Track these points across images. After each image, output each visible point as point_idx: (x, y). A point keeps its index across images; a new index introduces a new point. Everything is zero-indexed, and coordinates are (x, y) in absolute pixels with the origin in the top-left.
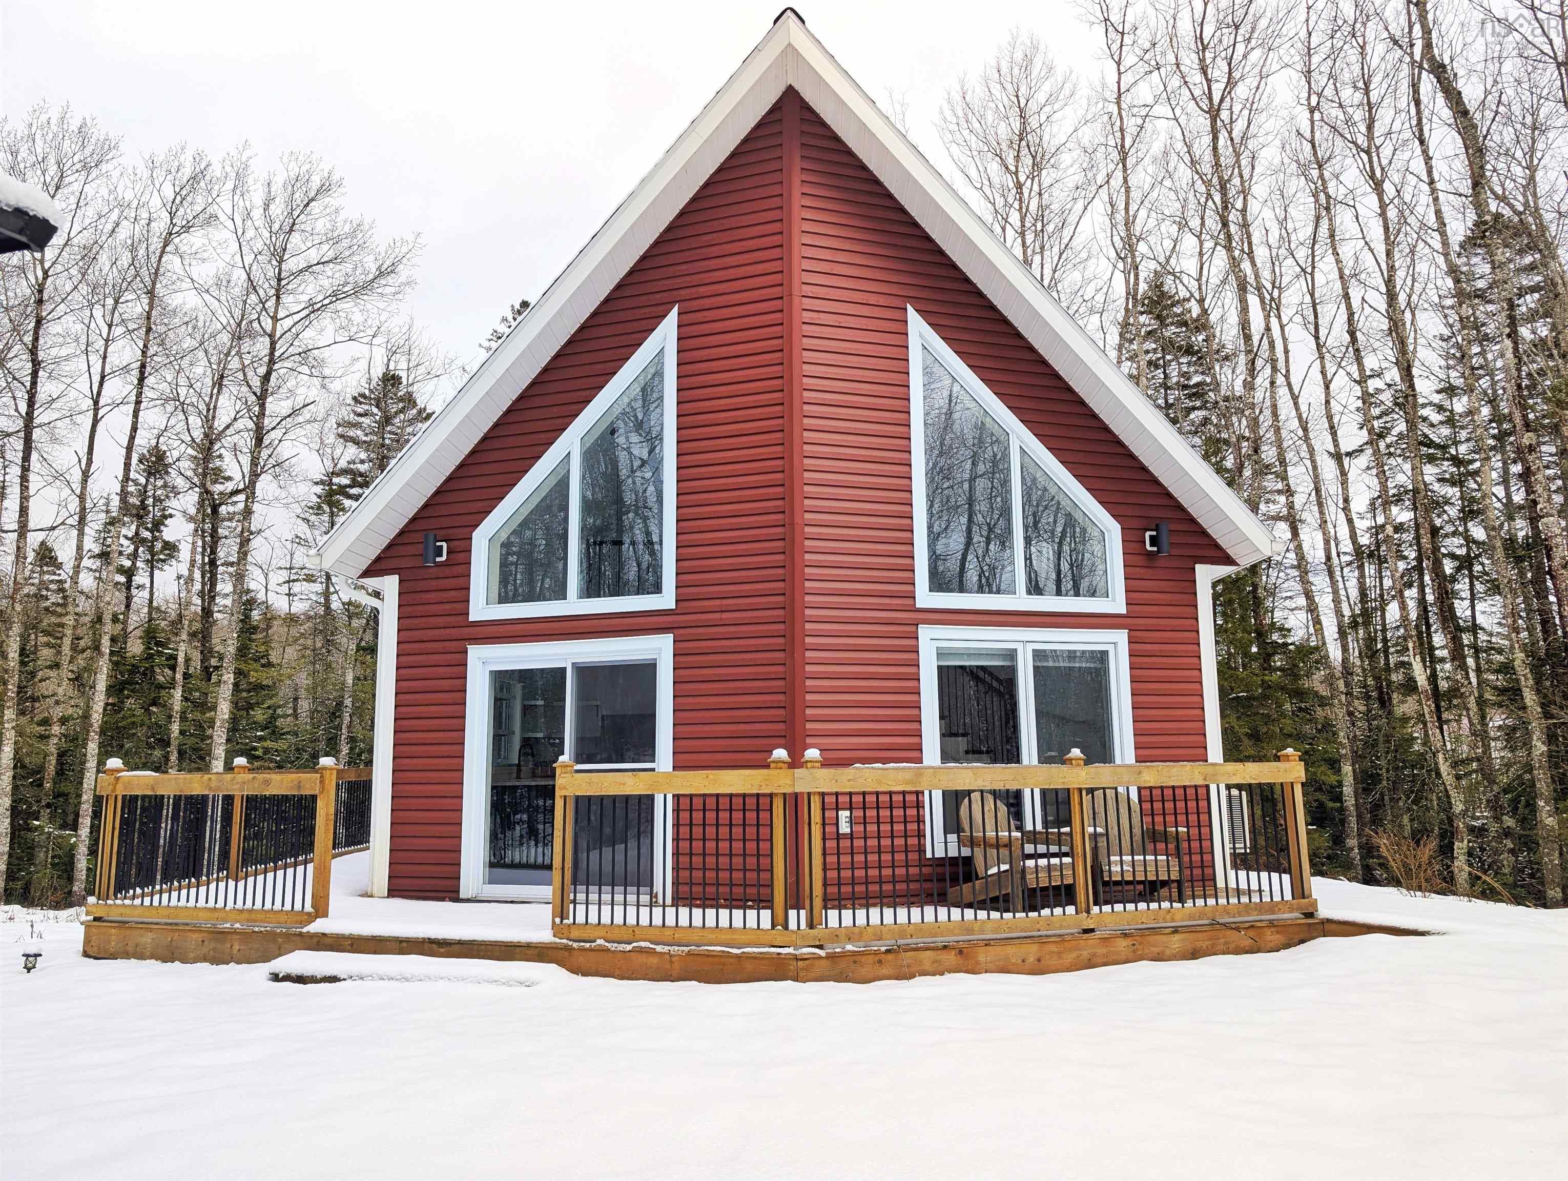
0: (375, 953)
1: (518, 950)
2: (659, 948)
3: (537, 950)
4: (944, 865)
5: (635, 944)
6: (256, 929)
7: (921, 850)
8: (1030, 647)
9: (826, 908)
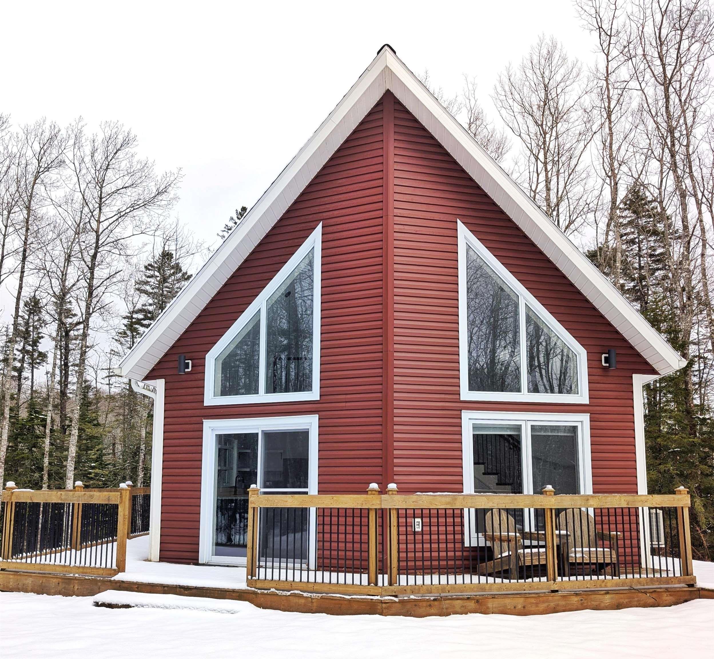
0: (150, 592)
1: (228, 593)
2: (305, 594)
3: (238, 594)
4: (477, 551)
5: (292, 592)
6: (87, 578)
7: (463, 542)
8: (530, 424)
9: (399, 574)
